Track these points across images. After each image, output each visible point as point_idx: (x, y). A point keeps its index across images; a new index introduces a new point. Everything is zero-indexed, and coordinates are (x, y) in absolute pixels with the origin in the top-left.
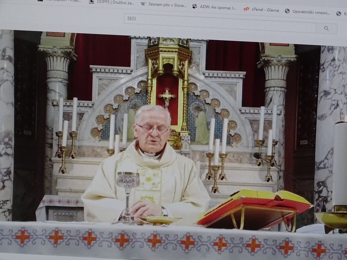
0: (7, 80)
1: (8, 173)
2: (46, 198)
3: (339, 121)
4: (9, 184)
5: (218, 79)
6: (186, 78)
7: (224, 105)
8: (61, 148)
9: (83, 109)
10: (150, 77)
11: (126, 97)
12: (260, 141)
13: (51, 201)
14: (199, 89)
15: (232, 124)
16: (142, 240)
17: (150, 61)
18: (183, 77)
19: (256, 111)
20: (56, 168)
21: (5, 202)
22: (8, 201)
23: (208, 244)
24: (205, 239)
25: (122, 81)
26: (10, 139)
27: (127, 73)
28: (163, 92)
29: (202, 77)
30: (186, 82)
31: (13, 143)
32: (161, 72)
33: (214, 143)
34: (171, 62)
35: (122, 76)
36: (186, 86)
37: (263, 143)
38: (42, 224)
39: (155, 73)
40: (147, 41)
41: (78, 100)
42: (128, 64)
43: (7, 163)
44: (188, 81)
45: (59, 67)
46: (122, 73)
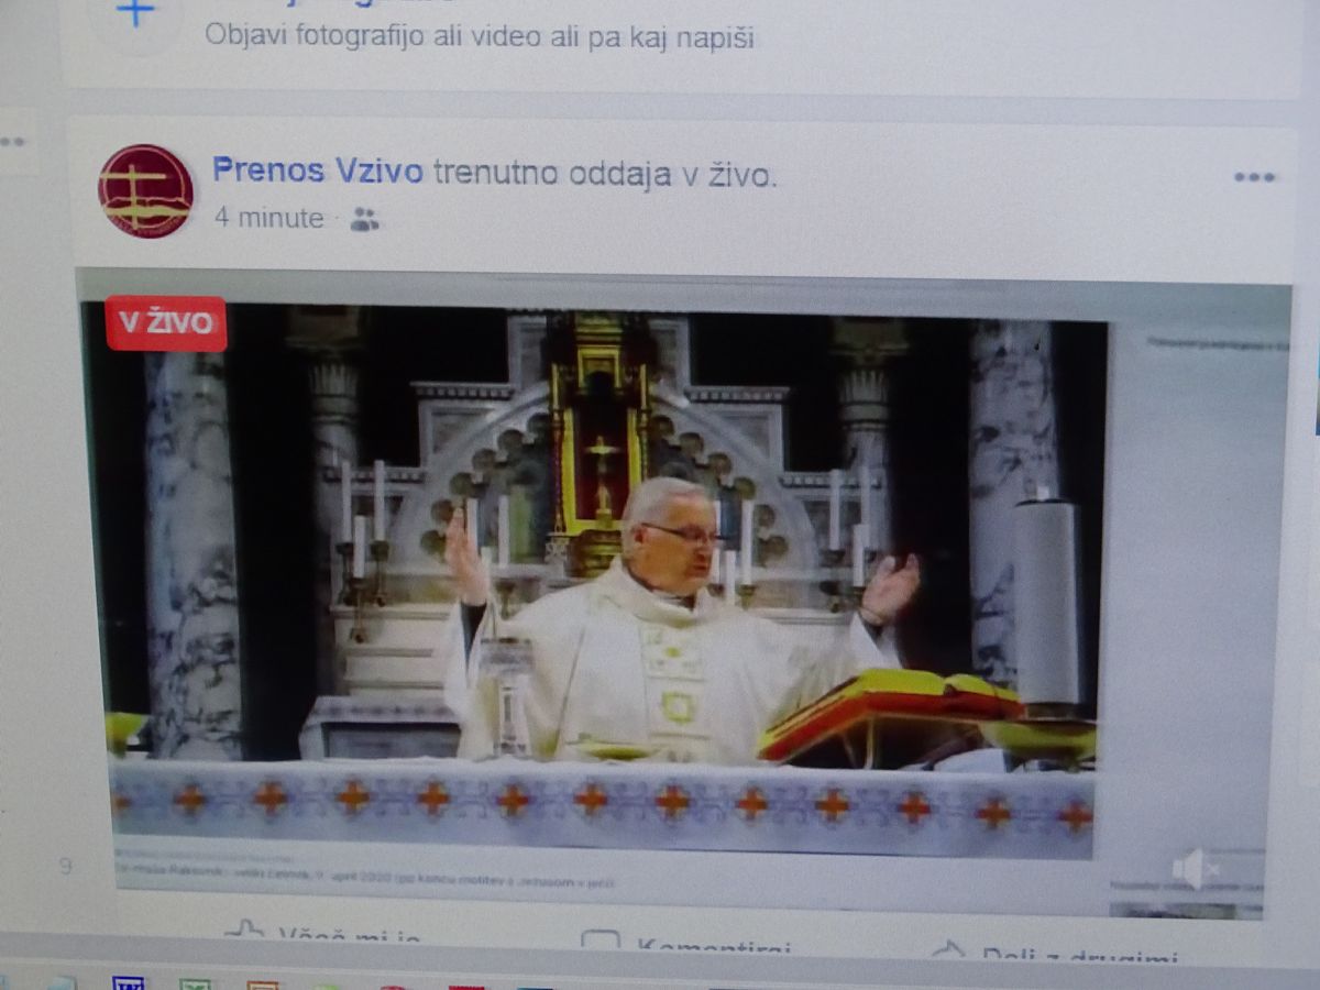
0: (211, 423)
1: (227, 646)
2: (324, 702)
3: (1024, 499)
4: (233, 673)
5: (721, 407)
6: (644, 406)
7: (741, 469)
8: (351, 580)
9: (399, 488)
10: (556, 406)
11: (502, 457)
12: (836, 552)
13: (334, 711)
14: (679, 432)
15: (766, 514)
16: (561, 799)
17: (555, 368)
18: (636, 403)
19: (820, 481)
20: (345, 628)
21: (225, 715)
22: (229, 712)
23: (721, 804)
24: (714, 793)
26: (227, 564)
27: (499, 398)
28: (594, 443)
29: (684, 403)
30: (644, 417)
31: (234, 574)
32: (583, 393)
33: (723, 560)
34: (605, 367)
35: (489, 405)
36: (644, 425)
37: (840, 558)
38: (315, 768)
39: (570, 397)
40: (543, 320)
41: (386, 465)
42: (502, 375)
43: (223, 622)
44: (649, 412)
45: (337, 385)
46: (489, 398)
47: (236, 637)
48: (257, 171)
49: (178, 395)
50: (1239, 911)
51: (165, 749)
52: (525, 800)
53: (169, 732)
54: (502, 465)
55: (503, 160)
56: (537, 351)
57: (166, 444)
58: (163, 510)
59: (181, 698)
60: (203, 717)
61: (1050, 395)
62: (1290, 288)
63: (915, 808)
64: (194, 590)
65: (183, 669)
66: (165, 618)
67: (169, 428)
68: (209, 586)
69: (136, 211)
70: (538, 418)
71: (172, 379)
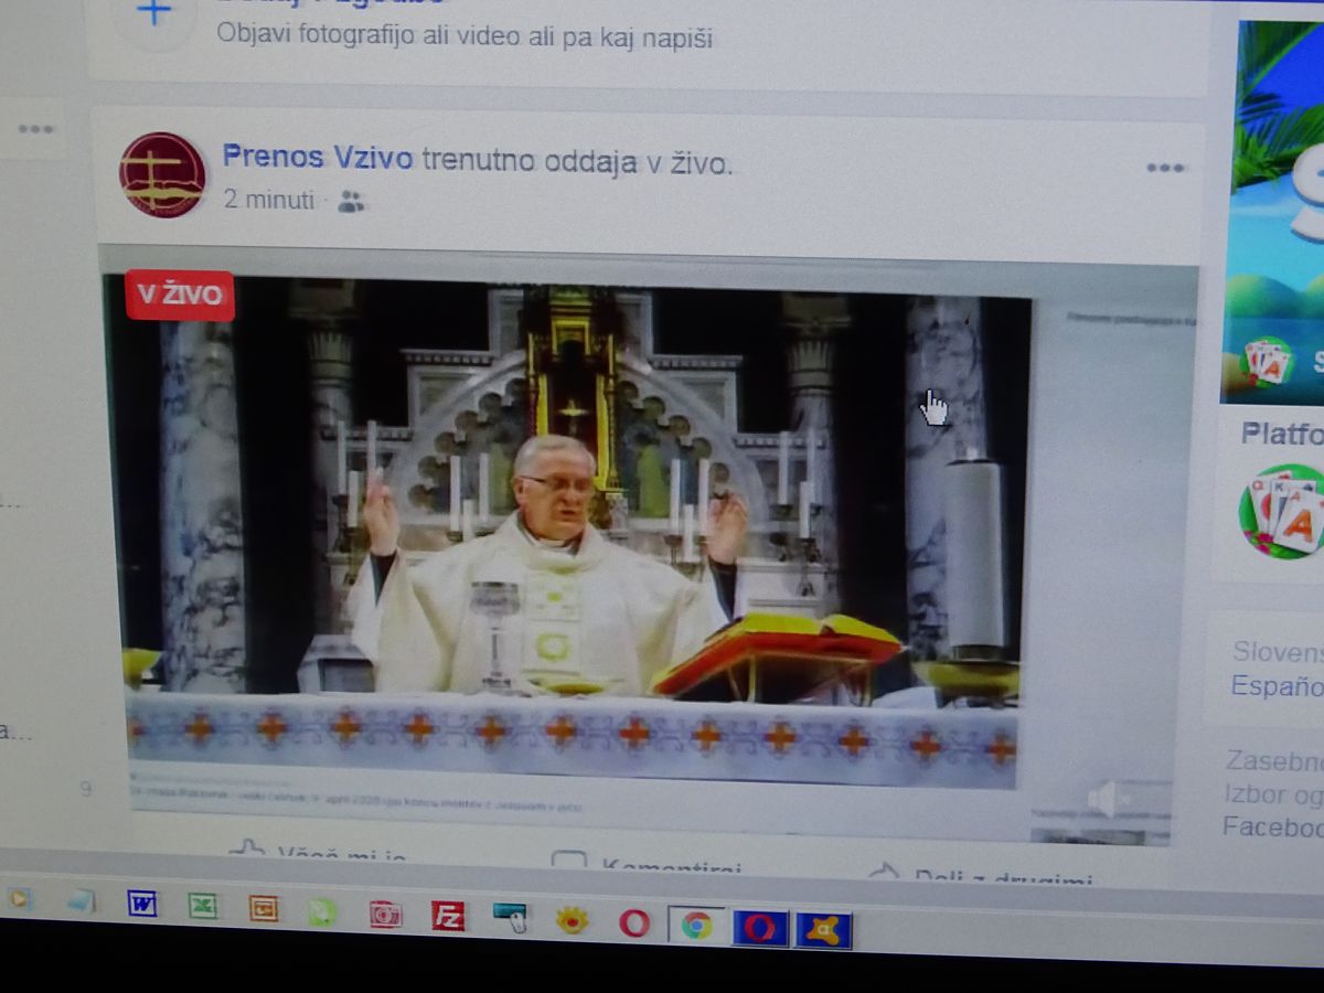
0: (220, 386)
1: (233, 589)
2: (321, 641)
3: (955, 459)
4: (238, 612)
5: (683, 374)
6: (611, 372)
7: (699, 431)
8: (346, 530)
9: (389, 445)
10: (532, 372)
11: (483, 417)
12: (783, 507)
13: (331, 648)
14: (643, 395)
15: (721, 472)
16: (534, 730)
17: (531, 336)
18: (604, 369)
19: (770, 441)
20: (339, 575)
21: (230, 652)
22: (234, 649)
23: (678, 735)
24: (673, 725)
25: (473, 382)
26: (234, 515)
27: (481, 365)
28: (565, 406)
29: (647, 369)
30: (611, 381)
31: (240, 523)
32: (555, 360)
33: (681, 514)
34: (577, 337)
35: (471, 370)
36: (611, 389)
37: (788, 512)
38: (313, 700)
39: (544, 363)
40: (520, 293)
41: (378, 424)
42: (483, 344)
43: (229, 567)
44: (616, 377)
45: (334, 353)
46: (471, 364)
47: (242, 582)
48: (263, 157)
49: (189, 360)
50: (1148, 839)
51: (178, 680)
52: (502, 731)
53: (180, 666)
54: (483, 425)
55: (484, 149)
56: (515, 324)
57: (178, 406)
58: (175, 464)
59: (191, 635)
60: (211, 654)
61: (978, 366)
62: (1196, 269)
63: (854, 740)
64: (204, 538)
65: (193, 610)
66: (177, 563)
67: (182, 390)
68: (217, 534)
69: (153, 193)
70: (516, 382)
71: (185, 345)
